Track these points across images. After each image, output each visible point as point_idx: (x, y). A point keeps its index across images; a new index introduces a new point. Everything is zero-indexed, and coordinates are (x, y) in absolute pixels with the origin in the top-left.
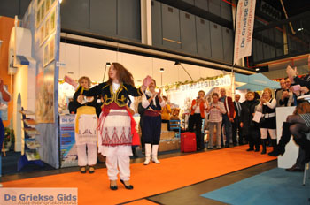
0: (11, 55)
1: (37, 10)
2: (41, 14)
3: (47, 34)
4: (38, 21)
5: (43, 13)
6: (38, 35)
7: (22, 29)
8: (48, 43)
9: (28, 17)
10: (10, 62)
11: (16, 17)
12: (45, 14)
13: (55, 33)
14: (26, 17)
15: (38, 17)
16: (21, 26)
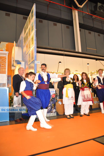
0: (12, 60)
1: (24, 37)
2: (26, 38)
3: (30, 47)
4: (25, 42)
5: (27, 38)
6: (25, 49)
7: (17, 47)
8: (30, 52)
9: (20, 41)
10: (12, 64)
11: (15, 42)
12: (28, 38)
13: (34, 46)
14: (19, 41)
15: (25, 40)
16: (17, 46)
